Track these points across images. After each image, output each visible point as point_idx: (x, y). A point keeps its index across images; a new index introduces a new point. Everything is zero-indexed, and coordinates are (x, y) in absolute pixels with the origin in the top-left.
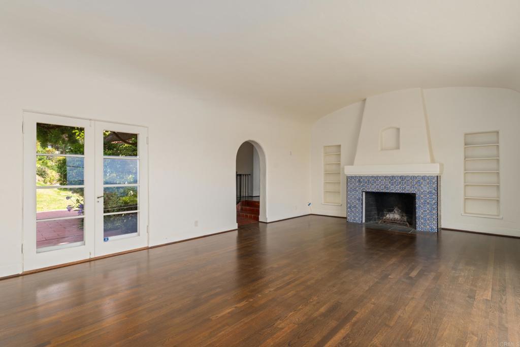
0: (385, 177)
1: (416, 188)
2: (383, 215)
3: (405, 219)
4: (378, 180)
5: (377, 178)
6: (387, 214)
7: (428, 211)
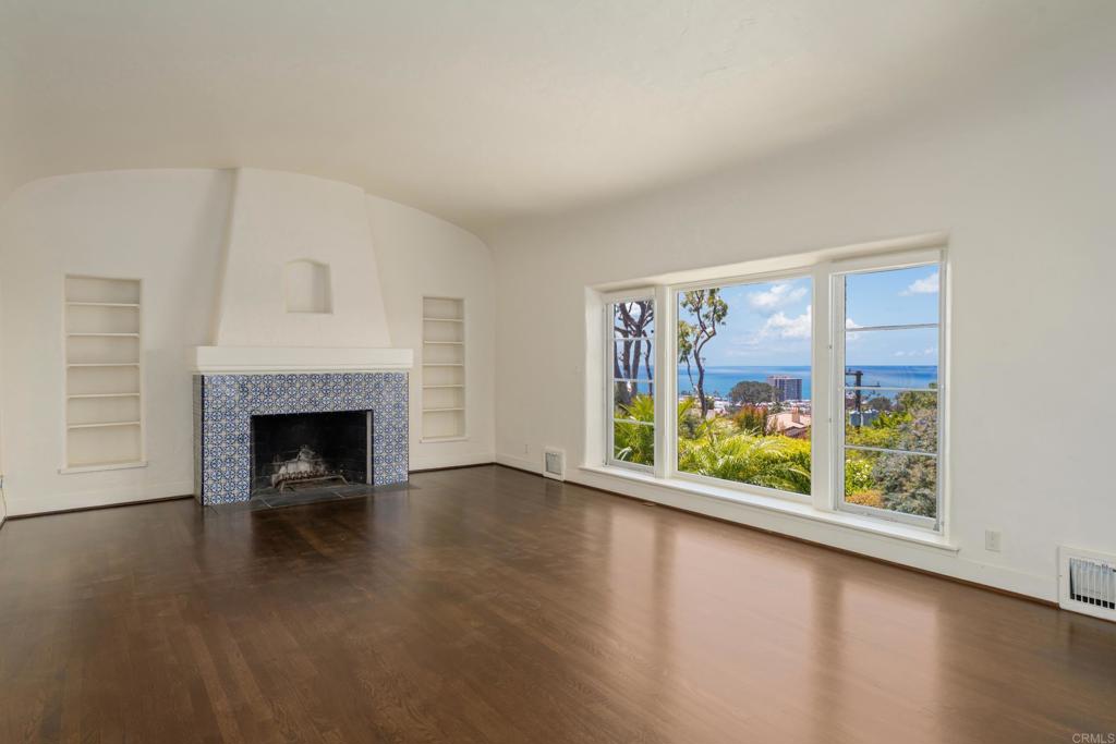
0: (313, 377)
1: (374, 399)
2: (272, 471)
3: (322, 469)
4: (292, 385)
5: (290, 379)
6: (280, 467)
7: (394, 444)
